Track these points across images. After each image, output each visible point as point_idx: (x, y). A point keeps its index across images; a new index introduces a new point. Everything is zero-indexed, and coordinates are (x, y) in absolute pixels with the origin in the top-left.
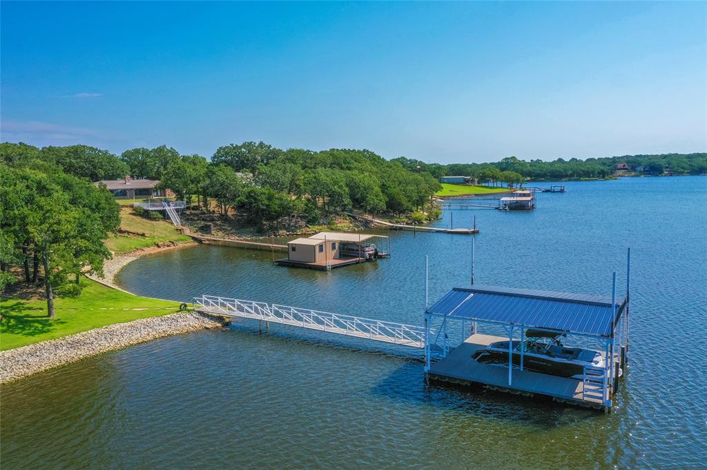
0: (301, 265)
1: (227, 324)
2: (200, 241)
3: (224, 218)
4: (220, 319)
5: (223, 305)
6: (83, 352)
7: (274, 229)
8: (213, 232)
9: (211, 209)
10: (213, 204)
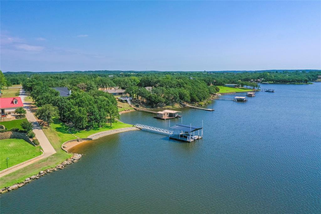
0: (159, 118)
1: (141, 129)
2: (136, 109)
3: (143, 102)
4: (140, 128)
5: (140, 126)
6: (118, 132)
7: (156, 106)
8: (139, 107)
9: (139, 99)
10: (140, 97)
